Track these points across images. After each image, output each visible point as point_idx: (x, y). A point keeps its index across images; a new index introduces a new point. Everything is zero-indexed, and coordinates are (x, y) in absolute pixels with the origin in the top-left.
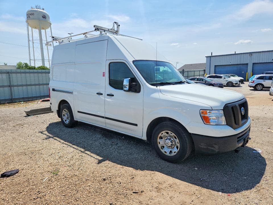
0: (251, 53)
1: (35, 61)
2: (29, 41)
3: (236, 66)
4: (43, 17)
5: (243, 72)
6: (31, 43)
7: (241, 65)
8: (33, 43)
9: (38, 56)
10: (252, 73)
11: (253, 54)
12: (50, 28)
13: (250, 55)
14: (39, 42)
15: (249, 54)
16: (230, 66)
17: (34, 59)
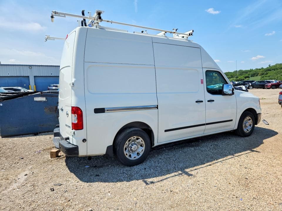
0: (30, 66)
3: (16, 78)
5: (25, 85)
7: (21, 78)
10: (35, 86)
11: (32, 67)
13: (30, 68)
15: (28, 67)
16: (9, 78)
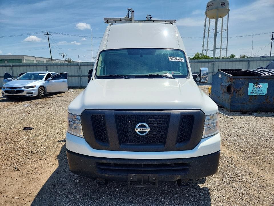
1: (207, 51)
2: (205, 32)
4: (222, 5)
6: (206, 34)
8: (209, 33)
9: (211, 46)
12: (227, 15)
14: (214, 31)
17: (207, 49)
